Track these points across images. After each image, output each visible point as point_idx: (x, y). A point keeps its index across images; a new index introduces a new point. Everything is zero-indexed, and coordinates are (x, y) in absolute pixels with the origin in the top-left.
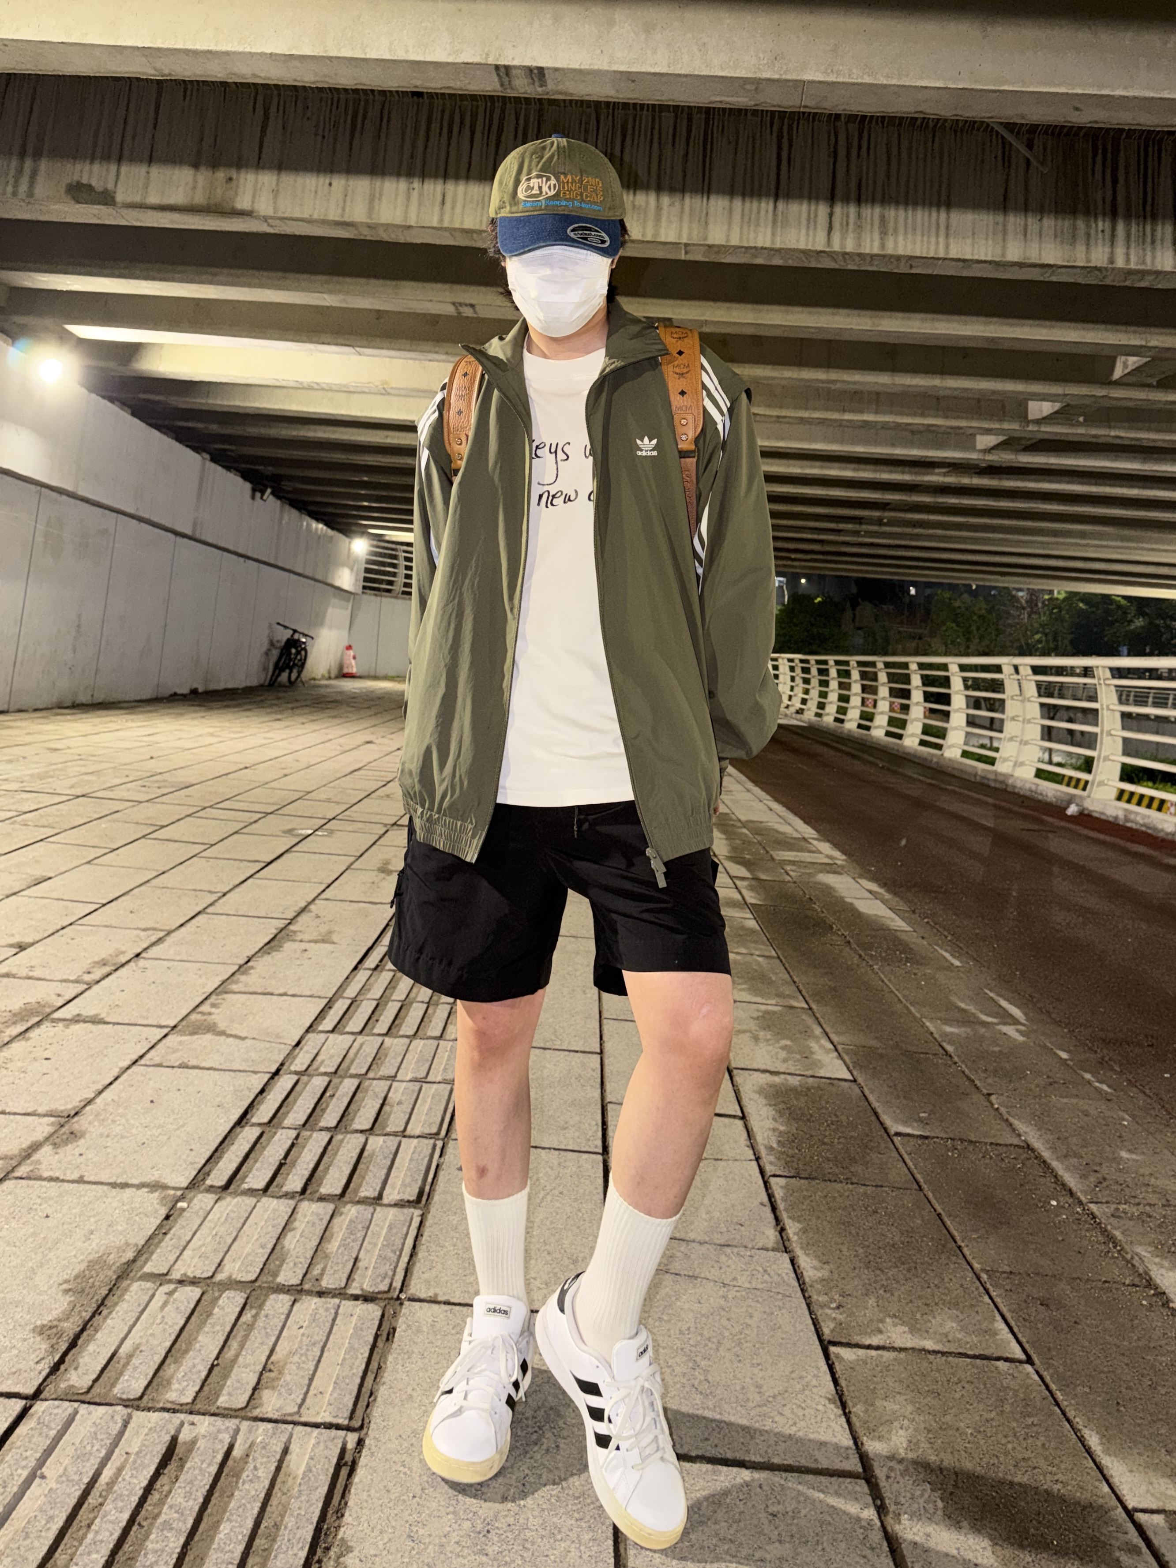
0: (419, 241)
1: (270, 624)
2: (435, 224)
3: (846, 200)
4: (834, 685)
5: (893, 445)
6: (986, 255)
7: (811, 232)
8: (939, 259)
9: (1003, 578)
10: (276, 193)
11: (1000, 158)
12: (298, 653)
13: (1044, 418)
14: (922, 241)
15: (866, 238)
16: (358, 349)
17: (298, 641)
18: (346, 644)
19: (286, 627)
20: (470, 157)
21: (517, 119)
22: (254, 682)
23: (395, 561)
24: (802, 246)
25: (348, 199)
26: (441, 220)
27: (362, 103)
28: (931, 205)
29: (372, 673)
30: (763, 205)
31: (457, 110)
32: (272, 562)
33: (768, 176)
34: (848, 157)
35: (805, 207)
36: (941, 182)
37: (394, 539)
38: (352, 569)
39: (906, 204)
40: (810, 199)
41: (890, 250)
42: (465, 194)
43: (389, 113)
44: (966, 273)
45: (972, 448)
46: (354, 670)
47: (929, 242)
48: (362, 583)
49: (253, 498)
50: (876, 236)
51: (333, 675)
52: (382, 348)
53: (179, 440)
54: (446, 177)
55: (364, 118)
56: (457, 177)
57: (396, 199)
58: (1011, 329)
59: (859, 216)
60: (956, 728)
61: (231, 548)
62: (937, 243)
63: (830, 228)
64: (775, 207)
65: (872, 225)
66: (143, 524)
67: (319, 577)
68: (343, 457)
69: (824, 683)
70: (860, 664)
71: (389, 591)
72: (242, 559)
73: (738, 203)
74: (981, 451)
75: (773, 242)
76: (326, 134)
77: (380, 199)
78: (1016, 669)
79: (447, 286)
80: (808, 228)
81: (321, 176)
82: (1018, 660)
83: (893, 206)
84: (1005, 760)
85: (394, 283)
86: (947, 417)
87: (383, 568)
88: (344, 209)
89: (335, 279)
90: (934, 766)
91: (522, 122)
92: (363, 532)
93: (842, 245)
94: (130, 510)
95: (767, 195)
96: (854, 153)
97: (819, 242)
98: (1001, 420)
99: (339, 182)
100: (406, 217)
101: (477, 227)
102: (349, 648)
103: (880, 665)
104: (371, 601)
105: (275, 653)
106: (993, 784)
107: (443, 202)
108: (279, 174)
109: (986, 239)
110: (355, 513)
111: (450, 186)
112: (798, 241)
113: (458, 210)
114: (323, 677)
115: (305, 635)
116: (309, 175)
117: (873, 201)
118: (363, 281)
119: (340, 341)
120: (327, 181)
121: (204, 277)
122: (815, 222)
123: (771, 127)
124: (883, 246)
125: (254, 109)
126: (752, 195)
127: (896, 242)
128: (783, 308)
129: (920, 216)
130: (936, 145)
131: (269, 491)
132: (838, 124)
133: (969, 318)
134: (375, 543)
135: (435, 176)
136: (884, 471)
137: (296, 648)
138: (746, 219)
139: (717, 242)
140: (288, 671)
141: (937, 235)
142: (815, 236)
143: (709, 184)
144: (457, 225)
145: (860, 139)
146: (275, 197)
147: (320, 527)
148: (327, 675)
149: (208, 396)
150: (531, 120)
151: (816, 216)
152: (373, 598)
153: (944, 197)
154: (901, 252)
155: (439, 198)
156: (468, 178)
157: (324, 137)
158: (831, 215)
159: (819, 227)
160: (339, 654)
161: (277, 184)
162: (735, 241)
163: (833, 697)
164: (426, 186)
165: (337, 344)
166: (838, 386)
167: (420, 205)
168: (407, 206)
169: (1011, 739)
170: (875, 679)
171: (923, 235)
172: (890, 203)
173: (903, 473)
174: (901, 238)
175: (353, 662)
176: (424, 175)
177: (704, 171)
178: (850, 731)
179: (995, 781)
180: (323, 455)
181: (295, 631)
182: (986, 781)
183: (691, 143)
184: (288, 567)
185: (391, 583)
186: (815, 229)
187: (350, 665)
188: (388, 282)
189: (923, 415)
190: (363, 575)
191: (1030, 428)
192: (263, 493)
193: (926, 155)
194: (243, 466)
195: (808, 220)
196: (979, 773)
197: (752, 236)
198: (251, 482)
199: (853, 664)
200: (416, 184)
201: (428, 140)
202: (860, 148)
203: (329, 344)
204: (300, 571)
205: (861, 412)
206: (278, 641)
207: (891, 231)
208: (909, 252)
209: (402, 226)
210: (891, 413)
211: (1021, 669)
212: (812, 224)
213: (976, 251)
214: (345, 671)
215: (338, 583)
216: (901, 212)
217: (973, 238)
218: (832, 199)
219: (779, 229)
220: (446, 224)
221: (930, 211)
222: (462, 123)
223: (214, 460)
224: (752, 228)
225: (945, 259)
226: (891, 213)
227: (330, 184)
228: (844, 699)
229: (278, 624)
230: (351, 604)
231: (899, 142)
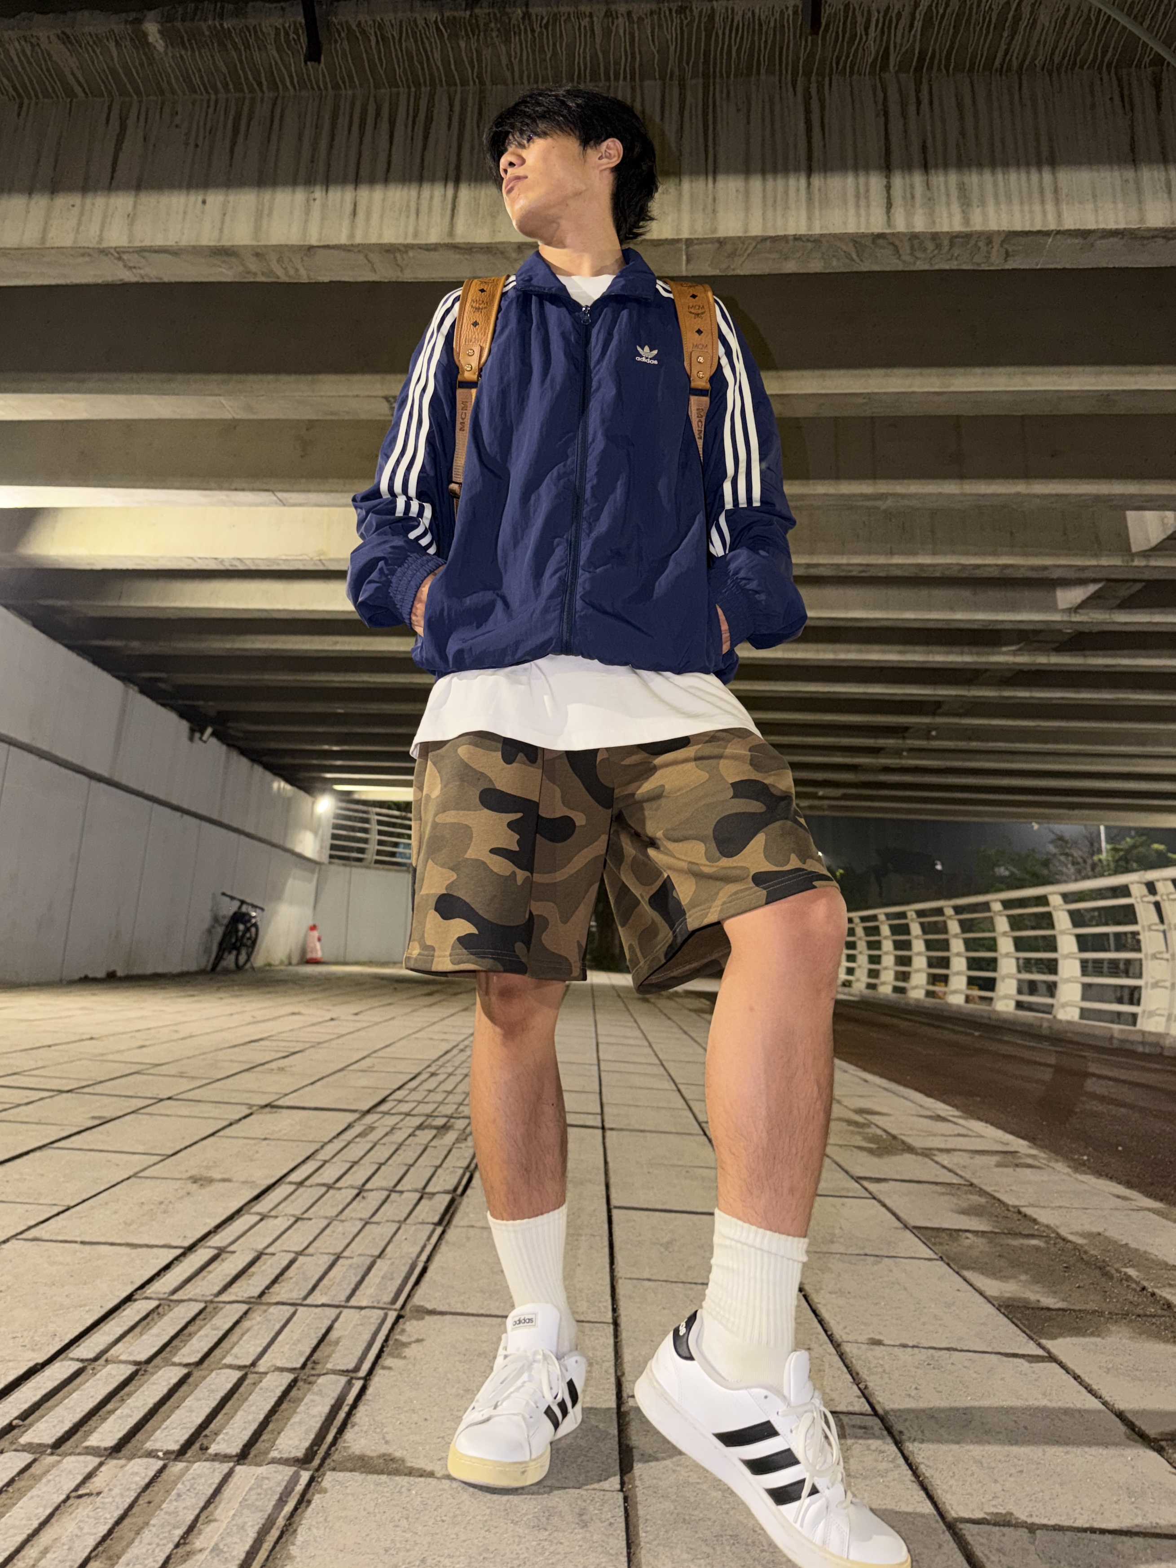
0: (326, 279)
1: (213, 894)
2: (343, 240)
3: (908, 167)
4: (888, 945)
6: (1117, 222)
7: (863, 212)
8: (1047, 234)
10: (132, 218)
11: (1117, 98)
12: (248, 930)
13: (1153, 549)
14: (1022, 211)
15: (942, 213)
16: (279, 495)
17: (247, 914)
18: (311, 923)
19: (232, 898)
20: (390, 155)
21: (451, 105)
22: (193, 967)
23: (366, 826)
24: (851, 229)
25: (227, 218)
26: (352, 235)
27: (247, 102)
28: (1028, 164)
29: (341, 959)
30: (792, 182)
31: (372, 99)
32: (215, 817)
33: (796, 146)
34: (904, 115)
35: (850, 180)
36: (1038, 140)
37: (364, 797)
38: (316, 834)
39: (993, 165)
40: (856, 169)
41: (977, 224)
42: (384, 200)
43: (283, 111)
44: (1087, 261)
45: (1053, 607)
46: (319, 954)
47: (1031, 211)
48: (328, 852)
49: (191, 739)
50: (956, 208)
51: (295, 960)
52: (309, 491)
53: (95, 662)
54: (357, 181)
55: (250, 119)
56: (372, 181)
57: (291, 213)
58: (1132, 379)
59: (928, 186)
60: (1068, 981)
61: (161, 796)
62: (1044, 212)
63: (889, 205)
64: (809, 184)
65: (948, 195)
66: (44, 762)
67: (275, 840)
68: (290, 678)
69: (874, 945)
70: (920, 914)
71: (360, 860)
72: (178, 814)
73: (756, 183)
74: (1064, 611)
75: (810, 227)
76: (200, 143)
77: (270, 214)
78: (1151, 887)
79: (378, 377)
80: (858, 206)
81: (192, 192)
82: (1152, 875)
83: (974, 170)
84: (1152, 1014)
85: (310, 377)
86: (1025, 555)
87: (352, 834)
88: (221, 230)
89: (236, 377)
90: (1045, 1032)
91: (457, 108)
92: (326, 786)
93: (909, 224)
94: (23, 737)
95: (797, 170)
96: (912, 109)
97: (876, 223)
98: (1096, 556)
99: (215, 199)
100: (304, 234)
101: (401, 240)
102: (313, 928)
103: (949, 912)
104: (339, 873)
105: (220, 931)
106: (1140, 1049)
107: (354, 213)
108: (136, 196)
109: (1114, 202)
110: (315, 762)
111: (364, 193)
112: (845, 223)
113: (375, 216)
114: (282, 963)
115: (255, 907)
116: (176, 193)
117: (946, 166)
118: (270, 377)
119: (257, 485)
120: (200, 199)
122: (867, 198)
123: (794, 87)
124: (966, 221)
125: (108, 120)
126: (775, 171)
127: (985, 215)
129: (1015, 179)
130: (1025, 90)
131: (209, 731)
132: (886, 75)
134: (344, 805)
135: (343, 181)
136: (939, 653)
137: (244, 923)
138: (770, 202)
139: (731, 234)
140: (234, 953)
141: (1043, 202)
142: (868, 215)
143: (715, 162)
144: (373, 240)
145: (918, 91)
146: (131, 224)
147: (280, 785)
148: (286, 962)
150: (470, 103)
151: (867, 191)
152: (342, 869)
153: (1045, 154)
154: (993, 226)
155: (349, 207)
156: (386, 180)
157: (197, 146)
158: (888, 188)
159: (873, 203)
160: (302, 935)
161: (135, 207)
162: (756, 230)
163: (888, 961)
164: (331, 193)
165: (253, 490)
166: (889, 502)
167: (323, 219)
168: (306, 221)
169: (1156, 985)
170: (944, 930)
171: (1022, 203)
172: (969, 166)
173: (962, 653)
174: (991, 209)
175: (318, 945)
176: (328, 181)
177: (706, 146)
178: (917, 1000)
179: (1143, 1043)
180: (266, 677)
181: (243, 902)
182: (1128, 1046)
183: (687, 113)
184: (234, 824)
185: (362, 851)
186: (868, 206)
187: (314, 950)
188: (303, 377)
189: (995, 554)
190: (329, 842)
191: (1136, 563)
192: (202, 732)
193: (1012, 103)
194: (180, 702)
195: (857, 196)
196: (1116, 1035)
197: (780, 222)
198: (188, 720)
199: (911, 915)
200: (318, 193)
201: (333, 140)
202: (919, 102)
203: (243, 490)
204: (251, 830)
205: (915, 554)
206: (224, 917)
207: (975, 202)
208: (1005, 227)
209: (300, 248)
211: (1159, 886)
212: (863, 203)
213: (1101, 218)
214: (309, 956)
215: (298, 849)
216: (987, 176)
217: (1095, 201)
218: (887, 168)
219: (817, 212)
220: (358, 240)
221: (1028, 173)
222: (378, 114)
223: (143, 691)
224: (779, 213)
225: (1058, 232)
226: (973, 179)
227: (204, 202)
228: (904, 961)
229: (224, 894)
230: (316, 876)
231: (973, 91)
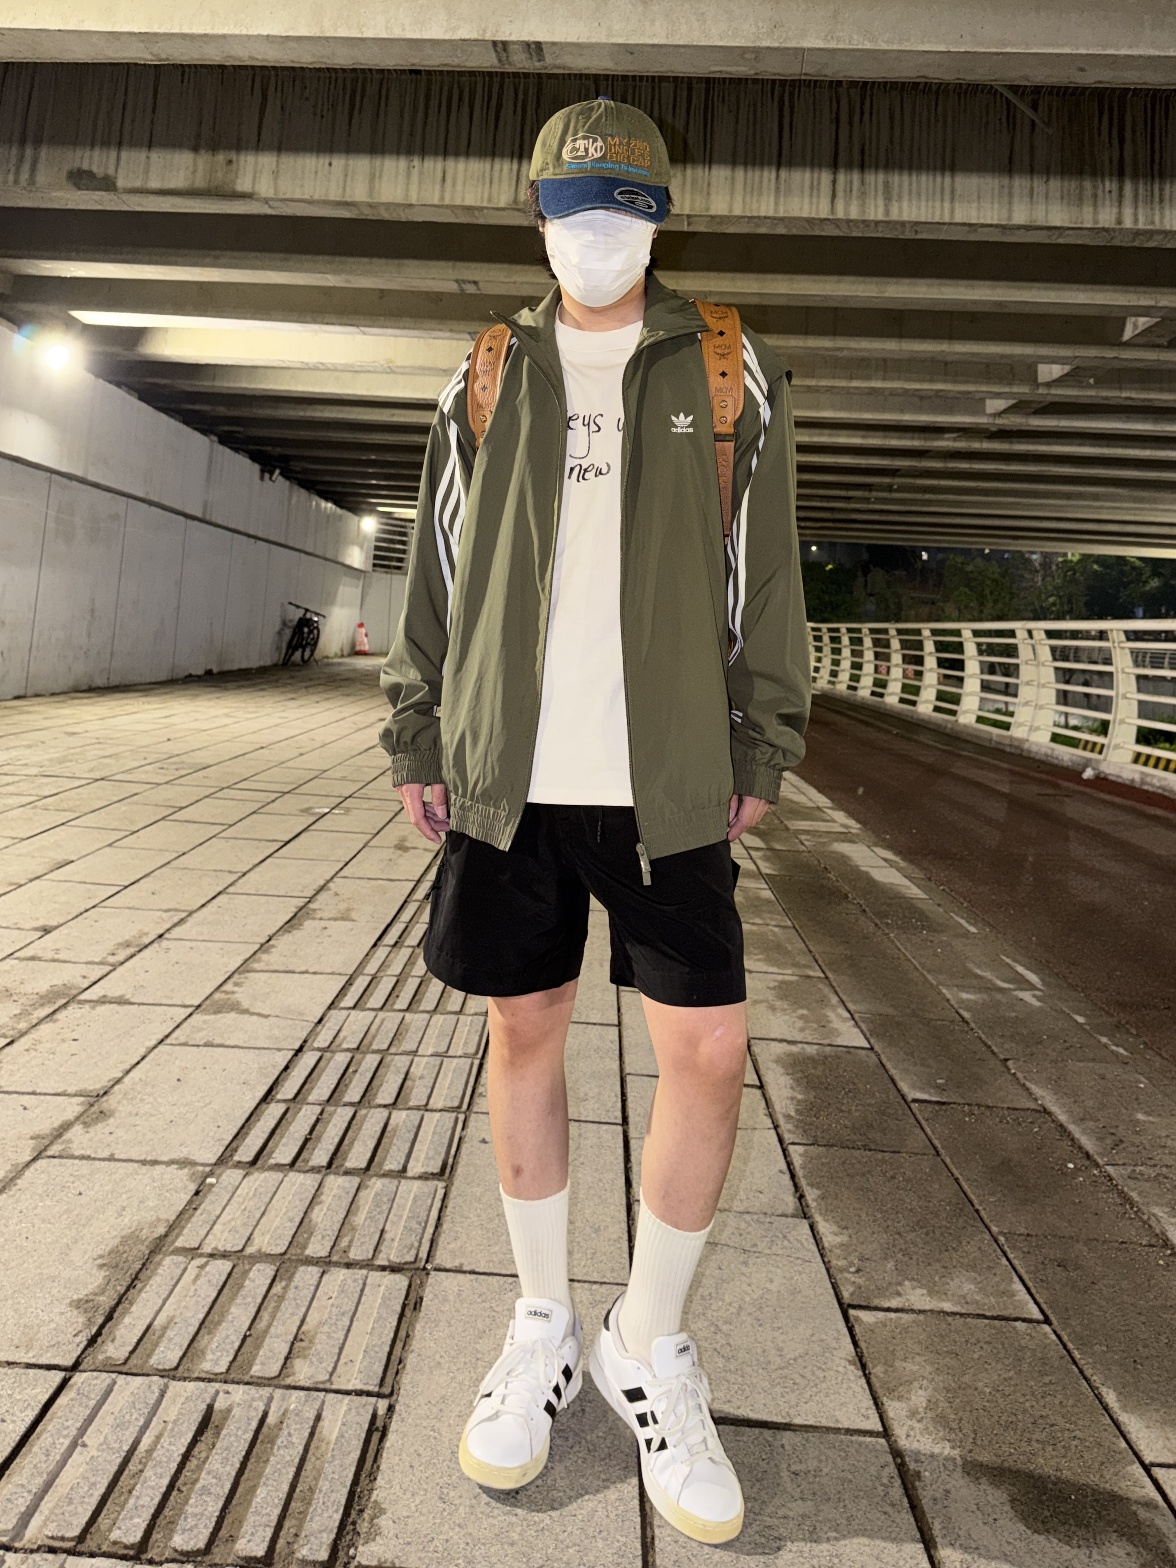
0: (420, 220)
1: (282, 605)
2: (436, 201)
3: (849, 167)
4: (846, 652)
5: (902, 411)
6: (992, 218)
7: (814, 201)
8: (944, 224)
9: (1016, 542)
10: (276, 174)
11: (1004, 120)
12: (311, 632)
13: (1054, 381)
14: (927, 206)
15: (870, 202)
16: (362, 329)
17: (311, 619)
18: (358, 622)
19: (298, 607)
20: (470, 134)
21: (516, 94)
22: (268, 662)
23: (404, 539)
24: (805, 214)
25: (349, 179)
26: (442, 198)
27: (360, 81)
28: (935, 169)
30: (766, 174)
31: (456, 86)
32: (282, 541)
33: (770, 145)
34: (851, 123)
35: (808, 175)
36: (944, 148)
37: (403, 516)
38: (361, 547)
39: (910, 169)
40: (812, 166)
41: (894, 216)
42: (466, 170)
43: (388, 90)
44: (972, 237)
45: (982, 412)
46: (366, 648)
47: (934, 207)
48: (372, 561)
49: (262, 479)
50: (881, 202)
51: (345, 653)
52: (387, 327)
53: (186, 422)
54: (445, 154)
55: (363, 96)
56: (457, 154)
57: (396, 177)
58: (1019, 293)
59: (863, 183)
60: (971, 694)
61: (242, 529)
62: (942, 208)
63: (834, 196)
64: (778, 177)
65: (876, 191)
66: (153, 508)
67: (329, 556)
68: (350, 436)
69: (837, 651)
70: (872, 631)
71: (399, 568)
72: (253, 540)
73: (740, 173)
74: (991, 415)
75: (776, 211)
76: (325, 113)
77: (380, 177)
78: (1030, 633)
79: (450, 264)
80: (811, 196)
81: (321, 155)
82: (1031, 625)
83: (896, 171)
84: (1020, 725)
85: (397, 261)
86: (955, 382)
87: (392, 546)
88: (344, 189)
89: (337, 259)
90: (948, 731)
91: (521, 96)
92: (371, 510)
93: (846, 212)
94: (140, 494)
95: (770, 164)
96: (857, 119)
97: (823, 211)
98: (1010, 384)
99: (339, 162)
100: (407, 195)
101: (478, 204)
102: (361, 625)
103: (893, 632)
104: (382, 578)
105: (288, 633)
106: (1008, 749)
107: (444, 179)
108: (279, 156)
109: (992, 202)
110: (364, 491)
111: (451, 163)
112: (801, 209)
113: (459, 187)
114: (336, 656)
115: (317, 614)
116: (308, 155)
117: (877, 168)
118: (366, 260)
119: (344, 320)
120: (327, 162)
121: (208, 260)
122: (818, 190)
123: (772, 94)
124: (887, 212)
125: (252, 90)
126: (754, 165)
127: (900, 208)
128: (787, 277)
129: (925, 180)
130: (940, 108)
131: (277, 472)
132: (841, 90)
133: (976, 283)
134: (384, 520)
135: (435, 154)
136: (893, 438)
137: (308, 627)
138: (749, 189)
139: (720, 213)
140: (300, 650)
141: (942, 200)
142: (818, 203)
143: (711, 153)
144: (458, 202)
145: (862, 104)
146: (276, 179)
147: (330, 505)
148: (339, 653)
149: (214, 379)
150: (530, 94)
151: (819, 184)
152: (384, 575)
153: (948, 161)
154: (905, 217)
155: (439, 174)
156: (468, 154)
157: (322, 116)
158: (834, 182)
159: (822, 195)
160: (351, 632)
161: (278, 165)
162: (737, 212)
163: (846, 664)
164: (426, 163)
165: (341, 324)
166: (845, 353)
167: (420, 183)
168: (408, 184)
169: (1026, 704)
170: (888, 646)
171: (927, 200)
172: (893, 168)
173: (913, 438)
174: (905, 204)
175: (365, 639)
176: (424, 153)
177: (705, 141)
178: (863, 698)
179: (1011, 746)
180: (330, 434)
181: (307, 610)
182: (1001, 747)
183: (692, 112)
184: (297, 546)
185: (401, 560)
186: (819, 196)
187: (362, 643)
188: (390, 261)
189: (931, 381)
190: (373, 552)
191: (1041, 391)
192: (271, 473)
193: (929, 120)
194: (251, 447)
195: (812, 188)
196: (994, 738)
197: (755, 206)
198: (259, 463)
199: (865, 631)
200: (416, 162)
201: (426, 118)
202: (862, 113)
203: (333, 324)
204: (310, 550)
205: (868, 378)
206: (291, 621)
207: (895, 197)
208: (914, 218)
209: (403, 205)
210: (899, 379)
211: (1035, 633)
212: (815, 192)
213: (981, 215)
214: (358, 648)
215: (348, 562)
216: (905, 178)
217: (979, 202)
218: (835, 166)
219: (782, 199)
220: (447, 202)
221: (934, 175)
222: (460, 99)
223: (222, 442)
224: (755, 198)
225: (950, 224)
226: (895, 178)
227: (330, 164)
228: (857, 666)
229: (290, 603)
230: (361, 583)
231: (902, 107)
